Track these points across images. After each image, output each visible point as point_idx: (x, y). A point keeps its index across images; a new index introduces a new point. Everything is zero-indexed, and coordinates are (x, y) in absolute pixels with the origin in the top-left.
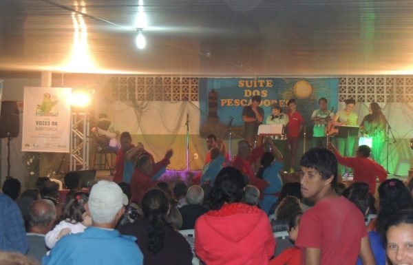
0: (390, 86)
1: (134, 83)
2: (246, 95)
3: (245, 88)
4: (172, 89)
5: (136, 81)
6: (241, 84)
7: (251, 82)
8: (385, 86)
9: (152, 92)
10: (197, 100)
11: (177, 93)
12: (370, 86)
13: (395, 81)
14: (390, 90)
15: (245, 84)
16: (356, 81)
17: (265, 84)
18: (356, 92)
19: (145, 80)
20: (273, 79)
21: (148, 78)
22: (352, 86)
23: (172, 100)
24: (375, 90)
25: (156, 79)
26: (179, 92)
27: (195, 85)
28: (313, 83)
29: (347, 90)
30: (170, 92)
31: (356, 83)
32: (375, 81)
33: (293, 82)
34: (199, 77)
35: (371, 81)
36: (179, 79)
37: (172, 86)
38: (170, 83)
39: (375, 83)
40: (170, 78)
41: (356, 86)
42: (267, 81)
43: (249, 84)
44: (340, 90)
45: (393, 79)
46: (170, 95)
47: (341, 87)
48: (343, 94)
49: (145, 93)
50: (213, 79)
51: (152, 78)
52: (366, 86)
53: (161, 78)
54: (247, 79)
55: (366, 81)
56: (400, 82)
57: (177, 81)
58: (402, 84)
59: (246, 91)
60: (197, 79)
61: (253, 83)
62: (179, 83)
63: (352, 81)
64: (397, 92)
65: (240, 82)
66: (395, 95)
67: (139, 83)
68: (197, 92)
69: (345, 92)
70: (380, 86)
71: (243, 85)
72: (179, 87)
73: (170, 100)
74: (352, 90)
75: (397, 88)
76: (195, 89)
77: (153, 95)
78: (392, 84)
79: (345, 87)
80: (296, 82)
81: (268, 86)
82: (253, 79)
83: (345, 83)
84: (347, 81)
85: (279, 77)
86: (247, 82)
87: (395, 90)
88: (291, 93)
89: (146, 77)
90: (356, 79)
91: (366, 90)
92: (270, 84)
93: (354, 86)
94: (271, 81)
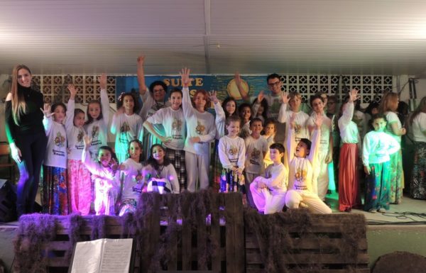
0: (336, 85)
1: (39, 83)
4: (84, 90)
5: (42, 80)
7: (178, 80)
8: (330, 85)
9: (61, 92)
10: (114, 102)
11: (90, 94)
12: (313, 84)
13: (341, 80)
14: (335, 89)
15: (170, 82)
16: (298, 80)
17: (194, 83)
19: (52, 80)
20: (203, 77)
21: (56, 77)
22: (293, 85)
23: (84, 102)
25: (66, 77)
26: (92, 92)
27: (111, 85)
28: (249, 81)
30: (82, 92)
31: (298, 82)
32: (319, 79)
34: (117, 75)
35: (314, 80)
36: (92, 77)
37: (84, 85)
38: (82, 83)
39: (319, 82)
40: (82, 77)
41: (298, 85)
42: (197, 79)
43: (176, 83)
45: (338, 77)
46: (82, 97)
49: (52, 95)
50: (133, 77)
51: (61, 77)
52: (308, 85)
53: (71, 77)
54: (171, 78)
55: (308, 80)
56: (346, 80)
57: (90, 80)
58: (349, 83)
60: (114, 77)
62: (93, 83)
63: (293, 80)
64: (343, 92)
66: (341, 95)
67: (44, 83)
68: (114, 92)
70: (324, 85)
72: (93, 87)
73: (82, 102)
74: (293, 89)
75: (343, 87)
76: (111, 90)
77: (61, 97)
78: (338, 83)
79: (285, 86)
80: (230, 79)
81: (197, 84)
83: (285, 82)
84: (287, 79)
85: (211, 75)
86: (173, 80)
87: (340, 90)
88: (225, 93)
89: (53, 76)
90: (298, 77)
91: (308, 89)
92: (200, 82)
93: (295, 84)
94: (201, 79)
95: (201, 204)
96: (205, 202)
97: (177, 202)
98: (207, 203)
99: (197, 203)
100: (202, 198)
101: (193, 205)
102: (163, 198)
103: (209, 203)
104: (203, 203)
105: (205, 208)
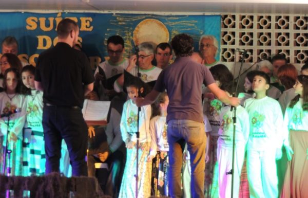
2: (40, 47)
3: (39, 31)
6: (31, 25)
7: (51, 19)
12: (283, 31)
15: (38, 23)
16: (255, 22)
18: (255, 43)
20: (93, 15)
22: (247, 30)
24: (292, 39)
28: (171, 24)
29: (237, 39)
31: (255, 26)
32: (292, 22)
33: (133, 22)
35: (283, 23)
39: (291, 26)
41: (255, 31)
42: (83, 19)
43: (48, 25)
44: (225, 38)
47: (226, 33)
48: (229, 47)
52: (274, 31)
54: (39, 15)
55: (273, 22)
59: (40, 39)
61: (55, 22)
63: (247, 22)
65: (29, 20)
69: (233, 43)
70: (301, 31)
71: (34, 27)
74: (247, 39)
79: (233, 34)
80: (139, 21)
82: (55, 15)
83: (234, 26)
84: (238, 22)
85: (106, 12)
86: (42, 20)
90: (255, 18)
91: (273, 39)
92: (88, 24)
93: (250, 30)
94: (91, 19)
95: (50, 188)
96: (54, 185)
97: (24, 184)
98: (56, 187)
99: (45, 186)
100: (51, 181)
101: (41, 187)
102: (10, 181)
103: (58, 186)
104: (51, 186)
105: (53, 192)
